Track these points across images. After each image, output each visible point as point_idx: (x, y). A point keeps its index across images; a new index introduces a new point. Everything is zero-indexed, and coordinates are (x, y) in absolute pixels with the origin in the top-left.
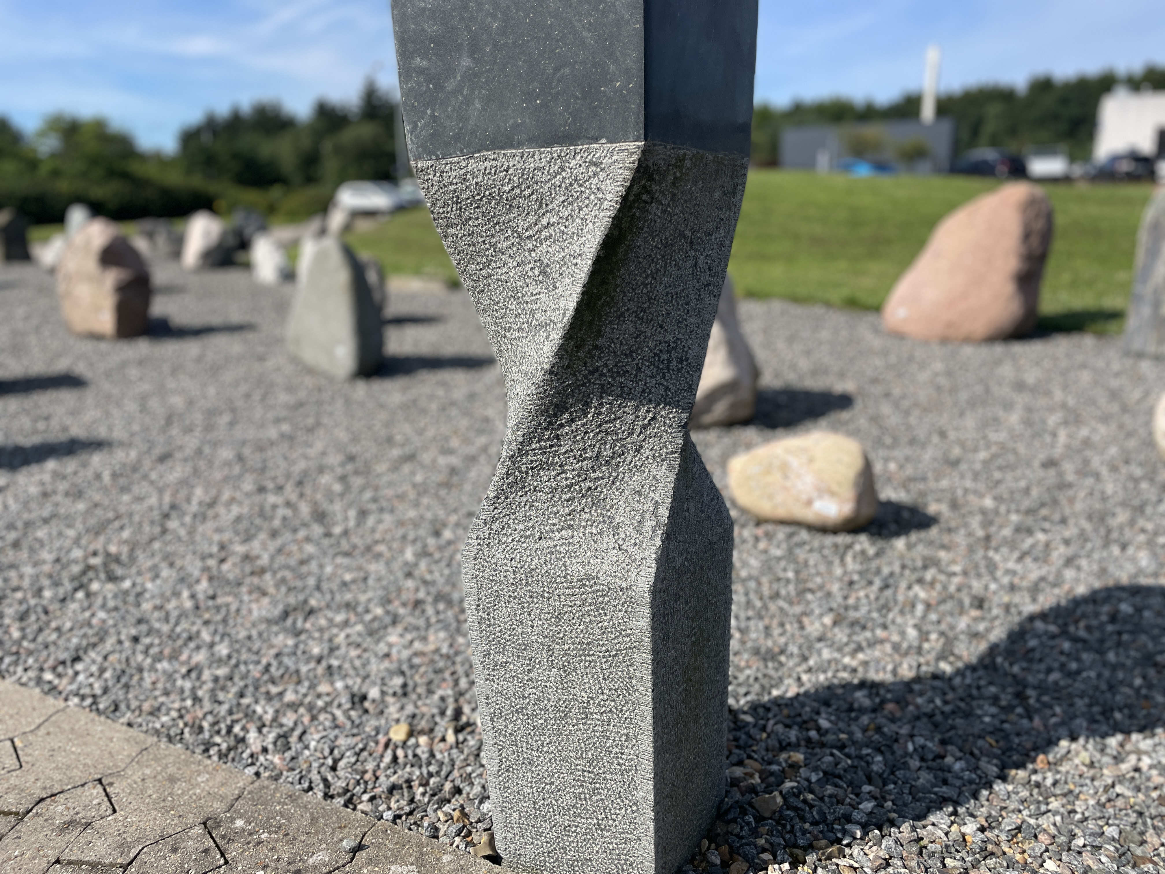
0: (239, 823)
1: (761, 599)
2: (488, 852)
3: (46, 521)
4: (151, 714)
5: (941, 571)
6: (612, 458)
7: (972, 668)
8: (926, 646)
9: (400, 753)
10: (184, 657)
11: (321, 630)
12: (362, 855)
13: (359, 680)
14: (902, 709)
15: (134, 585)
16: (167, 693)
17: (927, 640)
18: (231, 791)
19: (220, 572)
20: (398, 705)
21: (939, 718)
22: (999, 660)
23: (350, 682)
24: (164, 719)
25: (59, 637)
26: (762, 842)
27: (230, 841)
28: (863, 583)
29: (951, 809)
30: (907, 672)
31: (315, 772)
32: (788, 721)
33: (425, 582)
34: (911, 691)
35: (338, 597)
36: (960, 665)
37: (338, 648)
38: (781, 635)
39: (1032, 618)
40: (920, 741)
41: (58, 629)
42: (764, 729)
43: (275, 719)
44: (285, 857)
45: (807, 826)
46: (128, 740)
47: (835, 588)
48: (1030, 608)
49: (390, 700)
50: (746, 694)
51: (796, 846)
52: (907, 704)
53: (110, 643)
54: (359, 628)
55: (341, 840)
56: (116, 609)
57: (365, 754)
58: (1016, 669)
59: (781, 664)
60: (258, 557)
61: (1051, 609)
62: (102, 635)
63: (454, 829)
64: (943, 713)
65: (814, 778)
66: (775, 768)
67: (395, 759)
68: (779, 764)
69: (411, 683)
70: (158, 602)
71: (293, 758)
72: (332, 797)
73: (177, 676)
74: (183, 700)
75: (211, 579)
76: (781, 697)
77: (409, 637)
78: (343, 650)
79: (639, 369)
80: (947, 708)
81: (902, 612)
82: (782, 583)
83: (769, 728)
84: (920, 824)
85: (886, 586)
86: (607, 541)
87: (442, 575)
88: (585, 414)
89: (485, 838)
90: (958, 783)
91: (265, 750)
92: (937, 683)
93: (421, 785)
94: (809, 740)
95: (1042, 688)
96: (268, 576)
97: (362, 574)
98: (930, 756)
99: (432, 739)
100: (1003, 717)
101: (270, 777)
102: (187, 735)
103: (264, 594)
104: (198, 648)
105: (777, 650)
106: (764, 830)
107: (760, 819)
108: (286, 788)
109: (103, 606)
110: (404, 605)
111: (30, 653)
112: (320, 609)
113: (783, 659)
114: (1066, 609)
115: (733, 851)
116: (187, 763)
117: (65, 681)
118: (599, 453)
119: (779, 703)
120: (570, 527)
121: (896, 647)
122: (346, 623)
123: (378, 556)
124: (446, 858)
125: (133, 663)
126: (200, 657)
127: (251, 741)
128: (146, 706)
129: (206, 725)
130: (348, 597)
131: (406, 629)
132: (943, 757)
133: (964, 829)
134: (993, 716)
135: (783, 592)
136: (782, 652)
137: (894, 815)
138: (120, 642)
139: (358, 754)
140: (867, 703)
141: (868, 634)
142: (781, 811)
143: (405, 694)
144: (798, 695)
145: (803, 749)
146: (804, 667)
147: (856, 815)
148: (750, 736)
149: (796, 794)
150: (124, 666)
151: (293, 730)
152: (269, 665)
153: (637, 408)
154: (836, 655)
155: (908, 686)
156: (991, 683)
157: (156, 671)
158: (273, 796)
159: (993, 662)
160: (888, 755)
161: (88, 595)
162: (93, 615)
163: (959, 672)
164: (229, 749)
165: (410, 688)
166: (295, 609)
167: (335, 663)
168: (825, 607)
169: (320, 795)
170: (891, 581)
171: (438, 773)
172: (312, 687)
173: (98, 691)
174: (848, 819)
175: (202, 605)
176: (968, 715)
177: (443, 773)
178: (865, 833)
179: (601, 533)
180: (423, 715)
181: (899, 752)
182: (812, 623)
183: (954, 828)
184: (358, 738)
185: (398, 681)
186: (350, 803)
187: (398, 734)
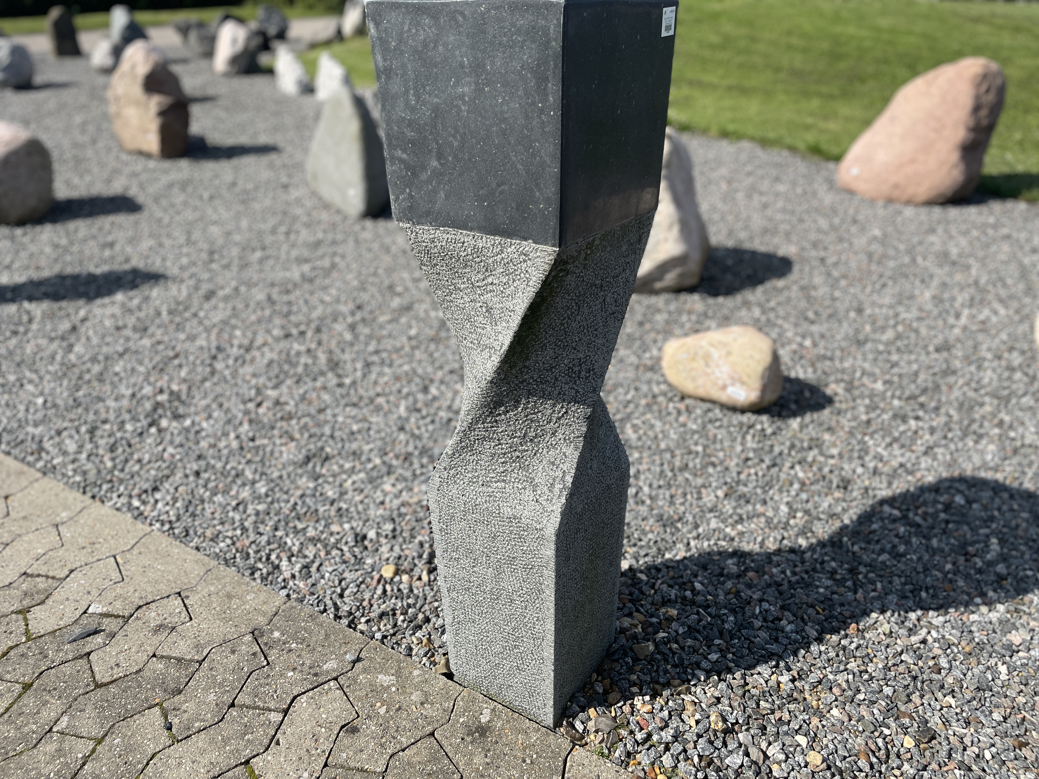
0: (277, 634)
1: (672, 470)
2: (445, 671)
3: (121, 355)
4: (212, 540)
5: (822, 454)
6: (536, 437)
7: (822, 544)
8: (792, 522)
9: (388, 587)
10: (233, 493)
11: (334, 476)
12: (359, 665)
13: (361, 523)
14: (759, 577)
15: (193, 423)
16: (222, 523)
17: (794, 517)
18: (270, 609)
19: (257, 413)
20: (389, 546)
21: (785, 587)
22: (845, 539)
23: (355, 524)
24: (222, 545)
25: (141, 469)
26: (634, 677)
27: (271, 647)
28: (756, 461)
29: (774, 663)
30: (771, 545)
31: (328, 598)
32: (671, 582)
33: (413, 435)
34: (770, 562)
35: (347, 445)
36: (814, 541)
37: (346, 493)
38: (683, 504)
39: (883, 502)
40: (765, 605)
41: (139, 461)
42: (653, 587)
43: (300, 551)
44: (308, 662)
45: (669, 667)
46: (197, 562)
47: (732, 464)
48: (884, 493)
49: (383, 540)
50: (646, 555)
51: (658, 683)
52: (764, 573)
53: (179, 475)
54: (362, 475)
55: (346, 653)
56: (181, 445)
57: (363, 586)
58: (856, 548)
59: (678, 530)
60: (286, 403)
61: (900, 494)
62: (172, 468)
63: (422, 652)
64: (790, 582)
65: (681, 631)
66: (654, 620)
67: (385, 591)
68: (658, 617)
69: (399, 529)
70: (212, 441)
71: (313, 585)
72: (340, 618)
73: (229, 508)
74: (235, 529)
75: (251, 421)
76: (671, 560)
77: (399, 487)
78: (350, 494)
79: (556, 379)
80: (794, 579)
81: (780, 491)
82: (692, 456)
83: (657, 587)
84: (748, 672)
85: (774, 465)
86: (528, 495)
87: (427, 431)
88: (516, 407)
89: (443, 661)
90: (785, 641)
91: (293, 576)
92: (792, 556)
93: (402, 614)
94: (684, 598)
95: (871, 566)
96: (294, 422)
97: (366, 425)
98: (771, 618)
99: (411, 577)
100: (835, 588)
101: (297, 599)
102: (238, 560)
103: (292, 439)
104: (244, 485)
105: (676, 517)
106: (637, 668)
107: (636, 660)
108: (308, 610)
109: (171, 442)
110: (397, 457)
111: (121, 481)
112: (334, 457)
113: (679, 525)
114: (913, 495)
115: (613, 683)
116: (239, 584)
117: (149, 508)
118: (525, 434)
119: (669, 566)
120: (504, 481)
121: (769, 521)
122: (352, 471)
123: (378, 409)
124: (416, 673)
125: (197, 497)
126: (245, 493)
127: (284, 568)
128: (209, 533)
129: (251, 551)
130: (354, 446)
131: (397, 479)
132: (780, 620)
133: (780, 679)
134: (827, 588)
135: (691, 465)
136: (680, 519)
137: (732, 665)
138: (186, 476)
139: (359, 586)
140: (734, 569)
141: (750, 507)
142: (652, 654)
143: (394, 537)
144: (685, 558)
145: (678, 606)
146: (694, 534)
147: (704, 664)
148: (642, 592)
149: (665, 642)
150: (190, 497)
151: (313, 562)
152: (296, 504)
153: (554, 405)
154: (722, 526)
155: (769, 557)
156: (833, 559)
157: (214, 503)
158: (299, 614)
159: (841, 541)
160: (739, 616)
161: (160, 431)
162: (164, 450)
163: (811, 548)
164: (269, 574)
165: (398, 533)
166: (314, 456)
167: (344, 506)
168: (722, 481)
169: (332, 616)
170: (778, 461)
171: (414, 605)
172: (327, 526)
173: (173, 519)
174: (698, 665)
175: (244, 445)
176: (807, 585)
177: (418, 606)
178: (708, 678)
179: (525, 489)
180: (407, 556)
181: (748, 614)
182: (708, 495)
183: (774, 677)
184: (359, 573)
185: (389, 527)
186: (352, 625)
187: (388, 572)
